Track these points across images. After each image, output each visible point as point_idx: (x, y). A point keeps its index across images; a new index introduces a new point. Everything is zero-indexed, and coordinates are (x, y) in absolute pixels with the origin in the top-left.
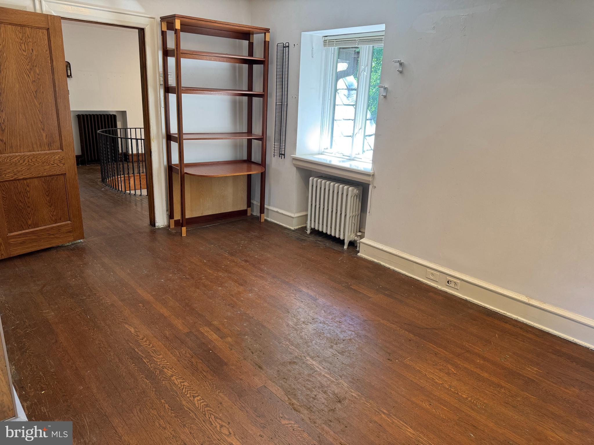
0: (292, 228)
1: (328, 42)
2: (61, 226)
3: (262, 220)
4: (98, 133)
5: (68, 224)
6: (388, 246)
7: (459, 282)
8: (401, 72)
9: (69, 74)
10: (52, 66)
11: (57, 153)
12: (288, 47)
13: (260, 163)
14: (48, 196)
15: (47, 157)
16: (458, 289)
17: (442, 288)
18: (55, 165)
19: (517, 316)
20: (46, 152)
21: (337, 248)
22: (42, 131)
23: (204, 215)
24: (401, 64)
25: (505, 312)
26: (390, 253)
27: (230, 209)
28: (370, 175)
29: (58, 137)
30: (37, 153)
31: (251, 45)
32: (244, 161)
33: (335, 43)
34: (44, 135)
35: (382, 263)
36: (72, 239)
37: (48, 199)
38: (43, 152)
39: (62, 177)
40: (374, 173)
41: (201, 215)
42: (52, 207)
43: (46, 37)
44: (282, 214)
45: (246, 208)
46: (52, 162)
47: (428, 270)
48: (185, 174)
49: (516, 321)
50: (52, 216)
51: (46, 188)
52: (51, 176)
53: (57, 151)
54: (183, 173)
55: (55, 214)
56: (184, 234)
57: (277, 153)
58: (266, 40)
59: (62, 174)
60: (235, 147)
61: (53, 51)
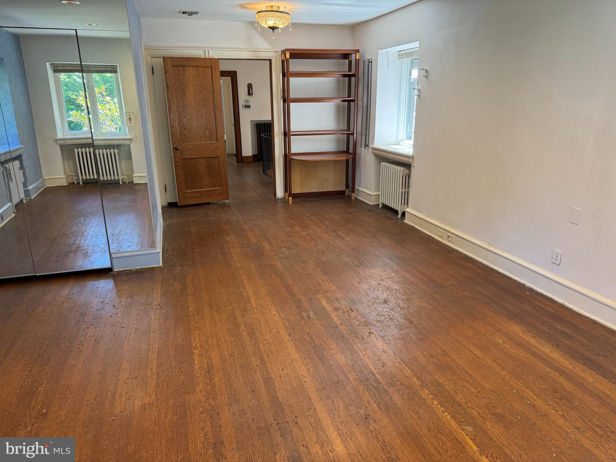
0: (371, 204)
1: (401, 55)
2: (216, 190)
3: (353, 198)
4: (262, 136)
5: (219, 189)
6: (421, 213)
7: (453, 236)
8: (426, 77)
9: (251, 93)
10: (213, 89)
11: (215, 144)
12: (371, 62)
13: (352, 153)
14: (208, 170)
15: (208, 145)
16: (453, 242)
17: (445, 242)
18: (213, 151)
19: (482, 259)
20: (208, 142)
21: (392, 216)
22: (206, 130)
23: (310, 192)
24: (426, 71)
25: (476, 258)
26: (420, 218)
27: (331, 189)
28: (410, 157)
29: (215, 134)
30: (203, 143)
31: (350, 62)
32: (343, 152)
33: (404, 56)
34: (207, 132)
35: (416, 226)
36: (222, 199)
37: (208, 172)
38: (206, 143)
39: (217, 158)
40: (413, 155)
41: (308, 192)
42: (211, 177)
43: (210, 72)
44: (366, 193)
45: (345, 190)
46: (211, 149)
47: (439, 229)
48: (292, 160)
49: (481, 264)
50: (211, 183)
51: (207, 165)
52: (210, 157)
53: (214, 142)
54: (290, 159)
55: (212, 181)
56: (290, 202)
57: (363, 145)
58: (357, 58)
59: (217, 157)
60: (338, 141)
61: (214, 80)
